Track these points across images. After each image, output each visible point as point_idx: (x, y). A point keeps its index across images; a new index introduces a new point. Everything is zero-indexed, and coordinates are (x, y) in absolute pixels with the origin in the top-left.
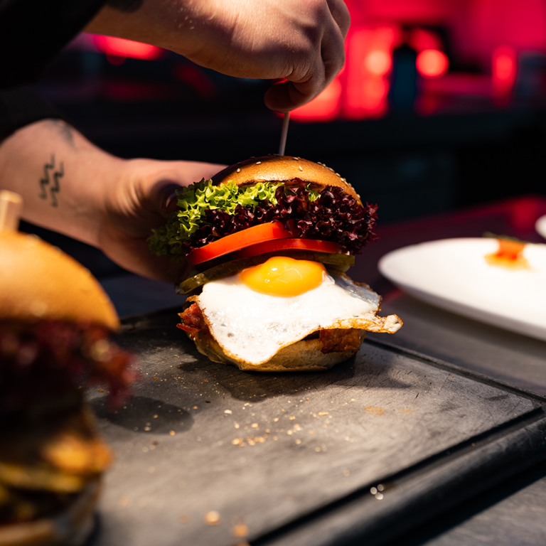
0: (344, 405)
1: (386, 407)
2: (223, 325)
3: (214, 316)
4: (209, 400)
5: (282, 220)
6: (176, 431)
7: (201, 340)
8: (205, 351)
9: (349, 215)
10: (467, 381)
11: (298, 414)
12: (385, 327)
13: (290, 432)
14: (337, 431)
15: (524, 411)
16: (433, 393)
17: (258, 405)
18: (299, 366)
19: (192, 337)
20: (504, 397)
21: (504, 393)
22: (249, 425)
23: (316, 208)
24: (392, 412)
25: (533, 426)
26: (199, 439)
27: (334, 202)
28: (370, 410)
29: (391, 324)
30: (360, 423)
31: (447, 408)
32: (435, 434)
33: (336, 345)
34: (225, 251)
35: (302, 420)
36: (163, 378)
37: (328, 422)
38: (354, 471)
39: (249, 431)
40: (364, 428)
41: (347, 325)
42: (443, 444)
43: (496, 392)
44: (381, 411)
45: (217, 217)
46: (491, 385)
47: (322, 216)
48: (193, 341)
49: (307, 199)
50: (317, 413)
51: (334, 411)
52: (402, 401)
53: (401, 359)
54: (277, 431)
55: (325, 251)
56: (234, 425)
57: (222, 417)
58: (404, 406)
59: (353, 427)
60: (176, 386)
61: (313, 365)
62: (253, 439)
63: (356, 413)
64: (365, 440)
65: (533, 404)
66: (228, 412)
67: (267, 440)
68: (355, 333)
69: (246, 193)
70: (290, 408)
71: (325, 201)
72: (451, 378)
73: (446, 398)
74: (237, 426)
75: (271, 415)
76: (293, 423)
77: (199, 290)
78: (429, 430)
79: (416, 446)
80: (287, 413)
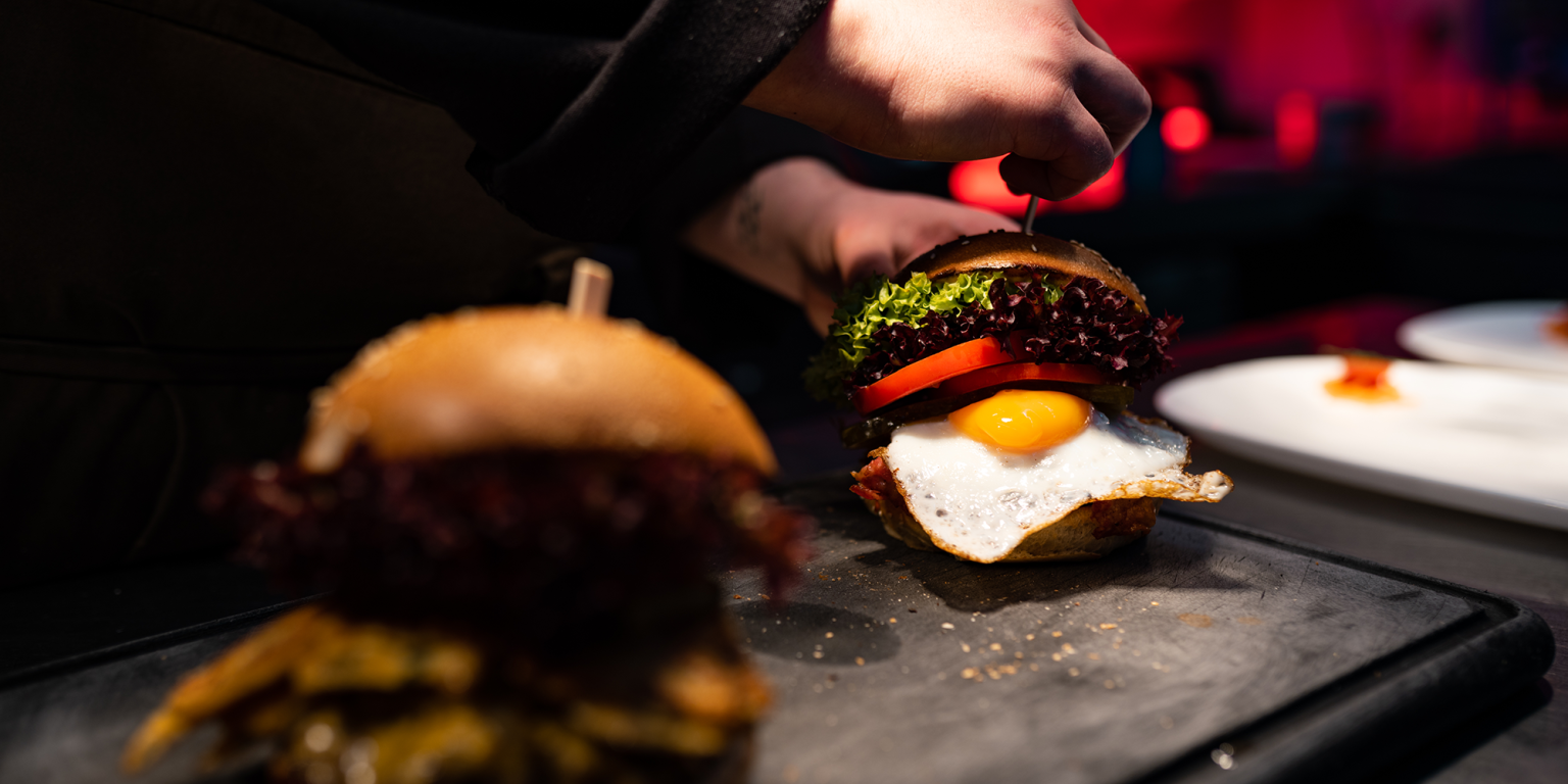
0: (1140, 612)
1: (1214, 614)
2: (929, 497)
3: (912, 481)
4: (914, 608)
5: (1000, 334)
6: (867, 661)
7: (890, 515)
8: (899, 531)
9: (1112, 326)
10: (1342, 571)
11: (1066, 627)
12: (1202, 492)
13: (1057, 657)
14: (1137, 654)
15: (1456, 617)
16: (1289, 591)
17: (995, 617)
18: (1055, 552)
19: (877, 510)
20: (1414, 595)
21: (1413, 588)
22: (987, 647)
23: (1056, 314)
24: (1226, 622)
25: (1478, 640)
26: (906, 670)
27: (1087, 305)
28: (1187, 619)
29: (1212, 486)
30: (1174, 641)
31: (1318, 613)
32: (1308, 657)
33: (1117, 525)
34: (907, 389)
35: (1075, 636)
36: (835, 575)
37: (1118, 639)
38: (1179, 717)
39: (987, 656)
40: (1183, 648)
41: (1135, 491)
42: (1324, 673)
43: (1399, 587)
44: (1205, 620)
45: (894, 333)
46: (1386, 576)
47: (1067, 329)
48: (878, 517)
49: (1042, 300)
50: (1098, 625)
51: (1126, 621)
52: (1238, 605)
53: (1223, 539)
54: (1035, 655)
55: (1080, 381)
56: (960, 647)
57: (939, 634)
58: (1243, 611)
59: (1162, 646)
60: (857, 587)
61: (1079, 550)
62: (996, 669)
63: (1165, 625)
64: (1187, 668)
65: (1468, 604)
66: (947, 626)
67: (1019, 670)
68: (1146, 502)
69: (943, 292)
70: (1051, 618)
71: (1070, 303)
72: (1313, 566)
73: (1313, 598)
74: (966, 648)
75: (1021, 631)
76: (1058, 643)
77: (887, 441)
78: (1297, 650)
79: (1279, 677)
80: (1046, 626)
